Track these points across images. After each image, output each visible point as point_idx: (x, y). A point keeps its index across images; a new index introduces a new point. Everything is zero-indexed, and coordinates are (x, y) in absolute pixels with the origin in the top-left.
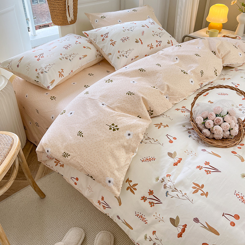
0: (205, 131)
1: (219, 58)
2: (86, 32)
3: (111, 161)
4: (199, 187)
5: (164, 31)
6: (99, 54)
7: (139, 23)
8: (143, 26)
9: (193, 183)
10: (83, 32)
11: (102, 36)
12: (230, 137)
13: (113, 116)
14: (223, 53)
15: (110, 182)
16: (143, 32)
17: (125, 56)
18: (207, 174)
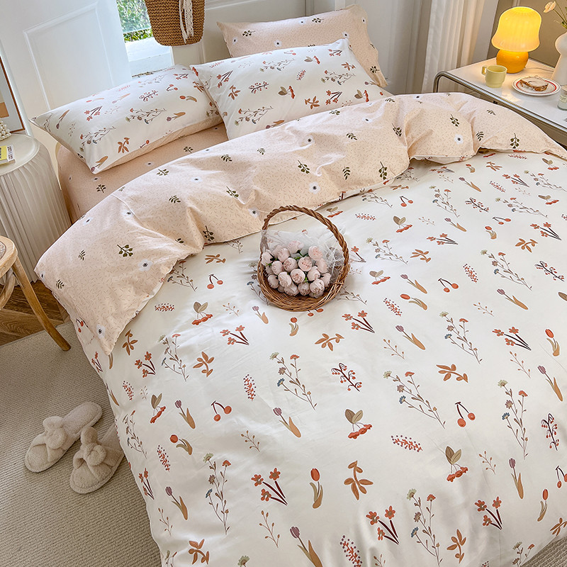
2: (195, 67)
3: (108, 301)
4: (207, 360)
8: (308, 60)
9: (203, 353)
11: (219, 77)
15: (100, 332)
16: (303, 73)
17: (251, 120)
18: (229, 343)
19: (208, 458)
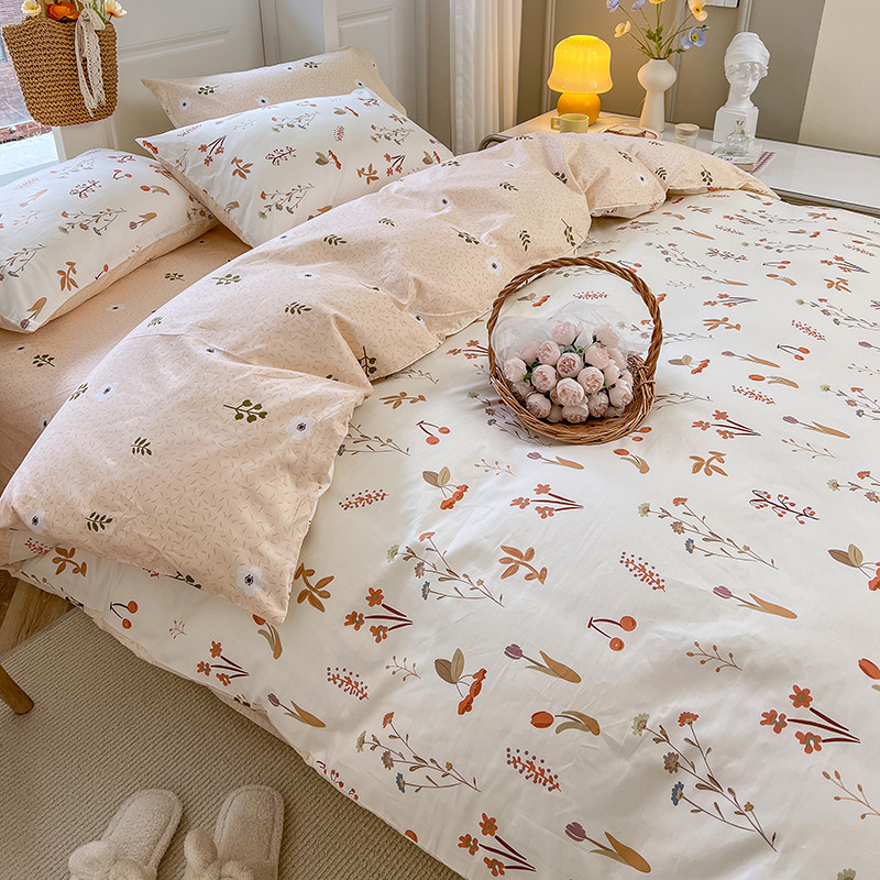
0: (536, 400)
1: (577, 191)
2: (148, 140)
3: (248, 514)
4: (521, 557)
5: (410, 124)
6: (199, 207)
7: (325, 103)
8: (339, 112)
9: (503, 548)
10: (140, 141)
11: (203, 148)
12: (612, 412)
13: (245, 379)
14: (587, 175)
15: (249, 580)
16: (340, 132)
17: (285, 208)
18: (544, 517)
19: (641, 724)
